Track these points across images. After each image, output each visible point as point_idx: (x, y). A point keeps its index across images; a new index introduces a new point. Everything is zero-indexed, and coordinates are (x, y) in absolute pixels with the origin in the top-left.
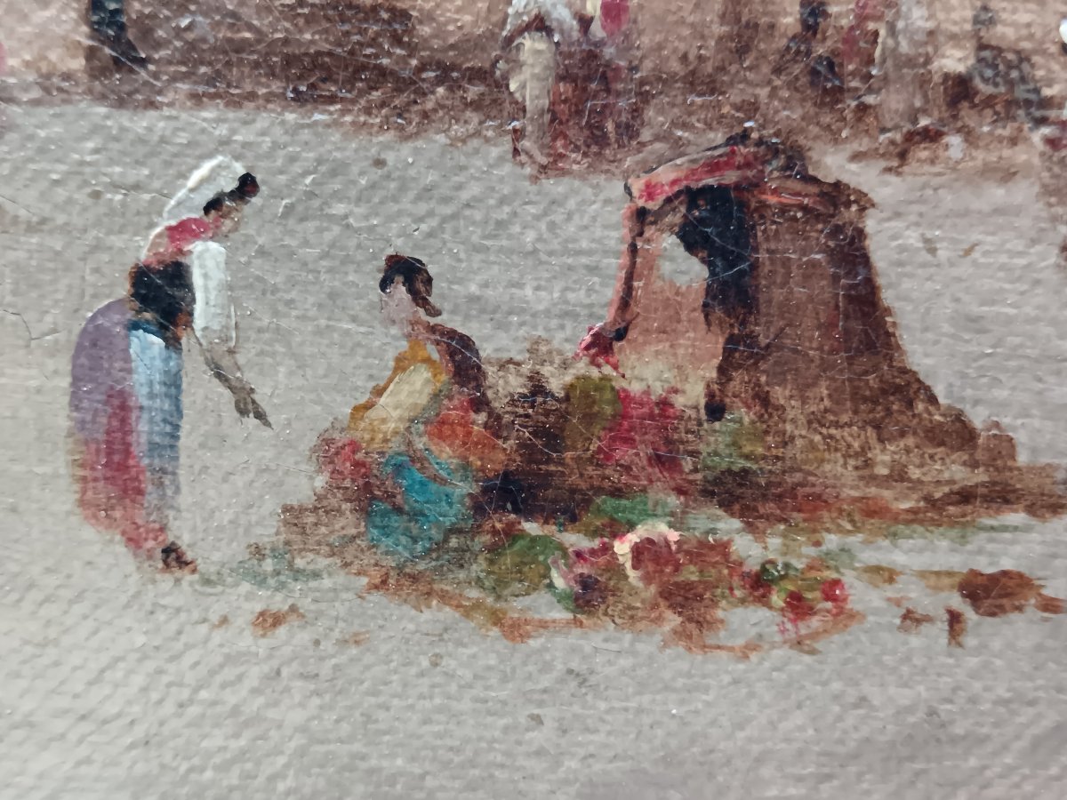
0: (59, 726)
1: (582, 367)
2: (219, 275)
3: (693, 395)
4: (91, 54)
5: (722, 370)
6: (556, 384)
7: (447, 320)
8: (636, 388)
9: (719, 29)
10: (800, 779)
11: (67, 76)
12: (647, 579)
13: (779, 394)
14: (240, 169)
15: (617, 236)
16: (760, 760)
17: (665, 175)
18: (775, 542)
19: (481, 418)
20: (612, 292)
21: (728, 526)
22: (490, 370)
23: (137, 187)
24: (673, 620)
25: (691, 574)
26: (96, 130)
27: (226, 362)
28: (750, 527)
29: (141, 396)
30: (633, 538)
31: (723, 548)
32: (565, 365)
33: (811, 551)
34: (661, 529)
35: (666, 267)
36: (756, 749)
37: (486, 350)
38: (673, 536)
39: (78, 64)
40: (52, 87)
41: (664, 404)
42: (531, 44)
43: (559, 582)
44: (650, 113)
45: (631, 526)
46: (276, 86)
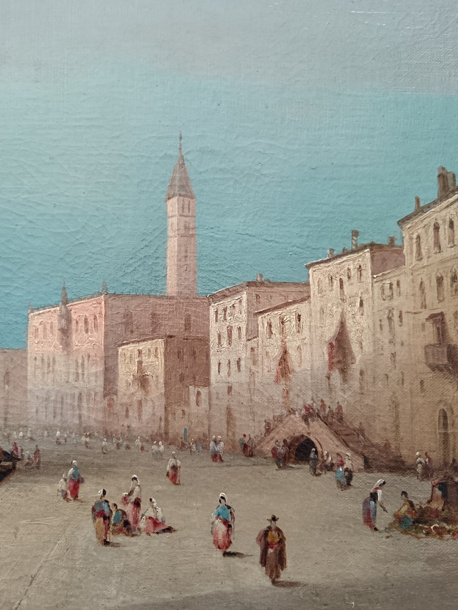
0: (361, 551)
1: (426, 505)
2: (381, 494)
3: (440, 508)
4: (364, 466)
5: (444, 505)
6: (423, 507)
7: (410, 499)
8: (433, 507)
9: (442, 463)
10: (455, 556)
11: (361, 469)
12: (435, 531)
13: (451, 508)
14: (383, 481)
15: (430, 489)
16: (450, 554)
17: (436, 481)
18: (451, 526)
19: (414, 511)
20: (430, 496)
21: (445, 524)
22: (415, 505)
23: (371, 483)
24: (438, 537)
25: (440, 530)
26: (365, 476)
27: (382, 505)
28: (447, 525)
29: (371, 509)
30: (433, 526)
31: (444, 527)
32: (424, 505)
33: (455, 527)
34: (437, 525)
35: (437, 492)
36: (449, 552)
37: (414, 503)
38: (438, 526)
39: (363, 468)
40: (360, 470)
41: (437, 509)
42: (419, 465)
43: (424, 532)
44: (434, 473)
45: (433, 525)
46: (388, 470)
